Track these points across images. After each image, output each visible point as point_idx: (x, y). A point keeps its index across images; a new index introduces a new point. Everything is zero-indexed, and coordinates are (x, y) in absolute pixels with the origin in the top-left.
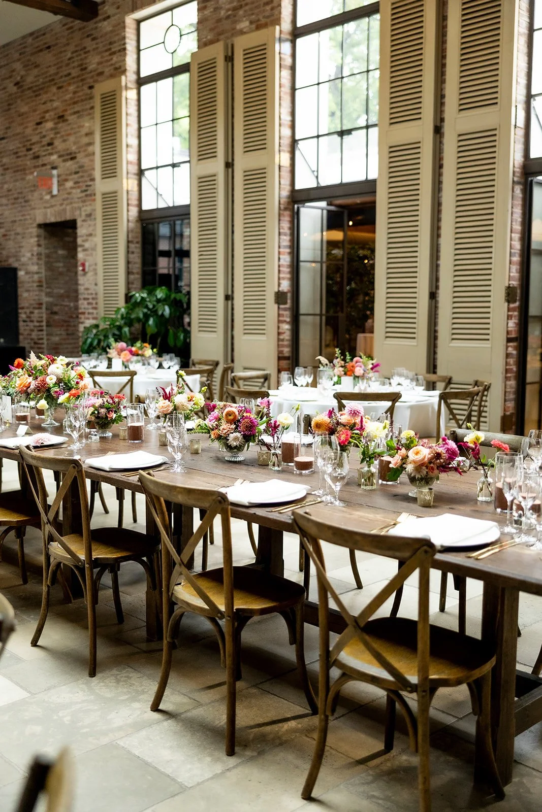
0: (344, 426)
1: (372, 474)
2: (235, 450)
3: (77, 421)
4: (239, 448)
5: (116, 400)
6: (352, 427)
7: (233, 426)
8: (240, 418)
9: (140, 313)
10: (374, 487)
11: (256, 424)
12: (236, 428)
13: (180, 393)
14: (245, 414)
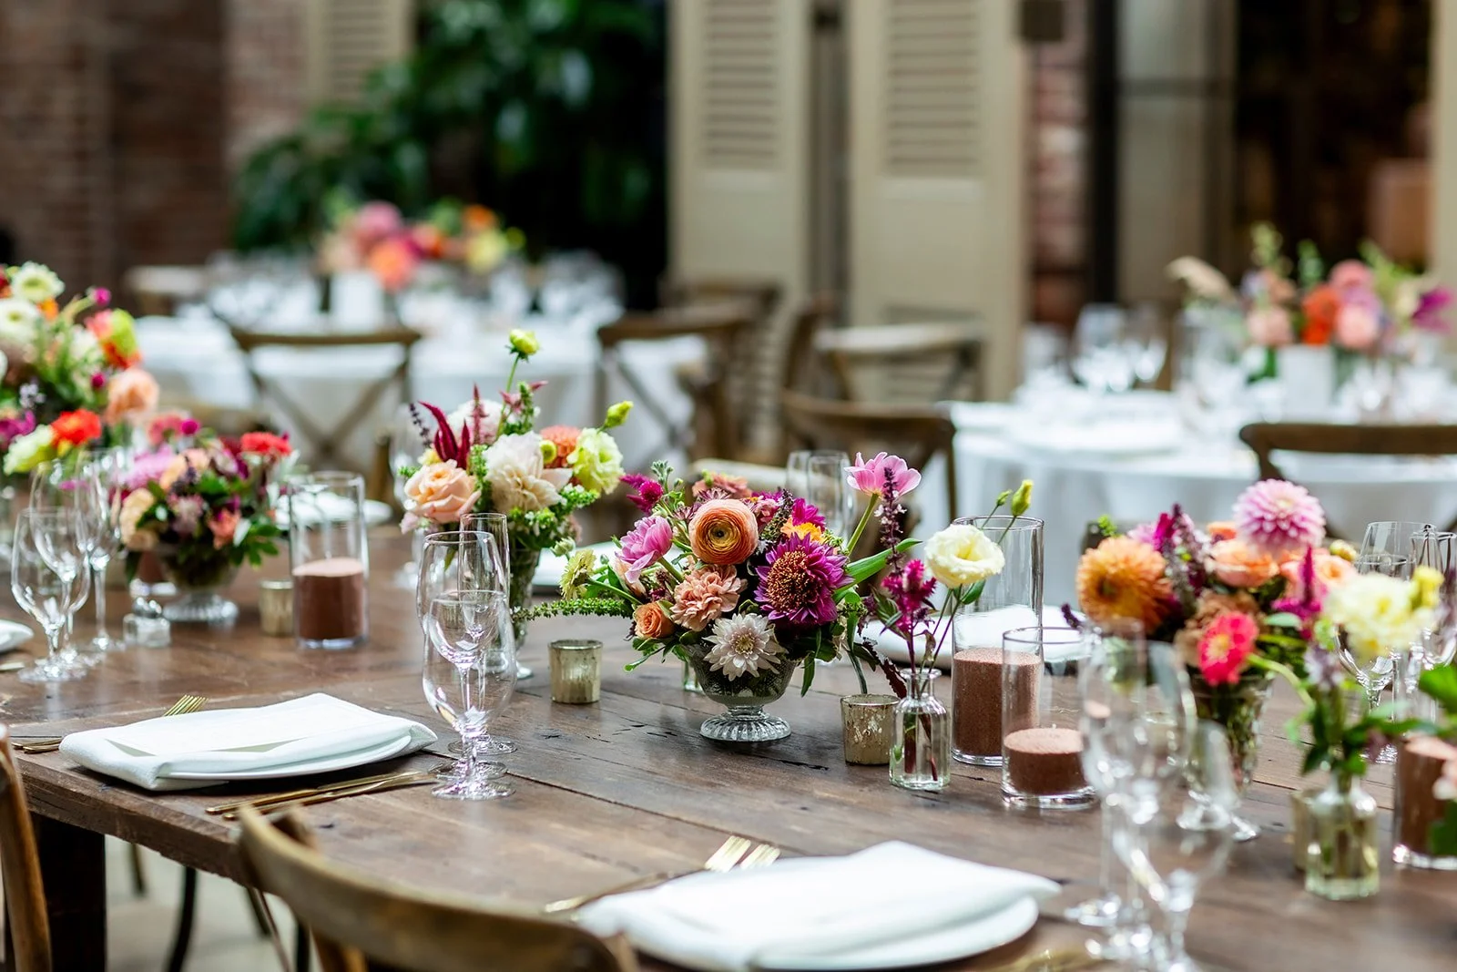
0: (1232, 590)
1: (1361, 825)
2: (747, 693)
3: (67, 556)
4: (764, 684)
5: (254, 460)
6: (1267, 596)
7: (734, 585)
8: (764, 544)
9: (466, 88)
10: (1370, 885)
11: (837, 573)
12: (746, 594)
13: (510, 430)
14: (789, 528)
